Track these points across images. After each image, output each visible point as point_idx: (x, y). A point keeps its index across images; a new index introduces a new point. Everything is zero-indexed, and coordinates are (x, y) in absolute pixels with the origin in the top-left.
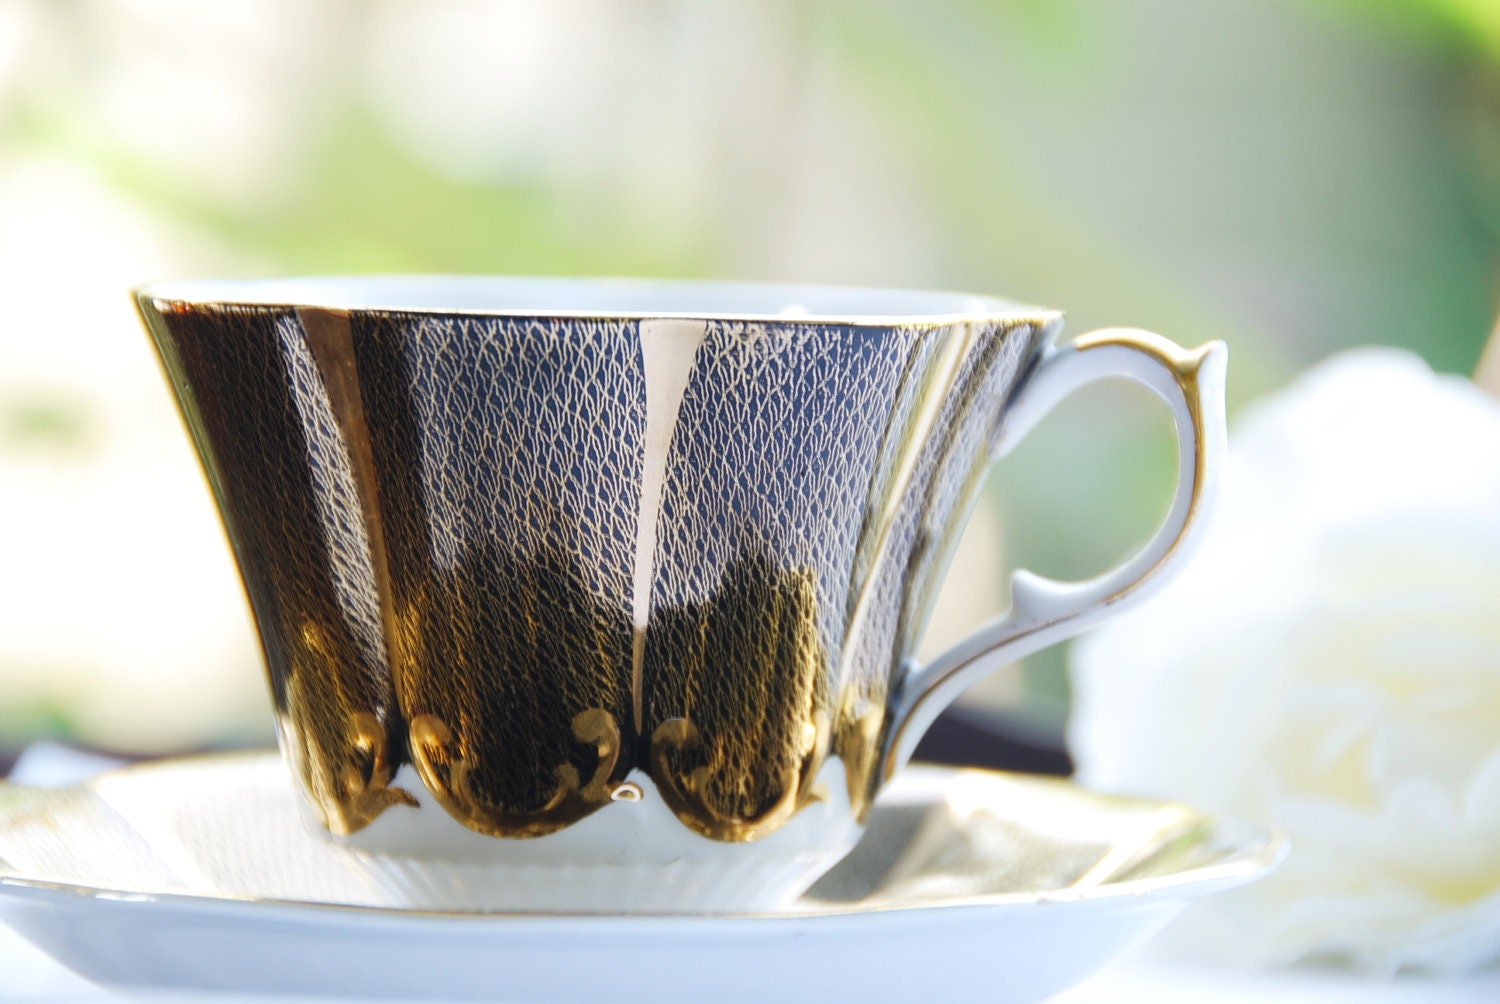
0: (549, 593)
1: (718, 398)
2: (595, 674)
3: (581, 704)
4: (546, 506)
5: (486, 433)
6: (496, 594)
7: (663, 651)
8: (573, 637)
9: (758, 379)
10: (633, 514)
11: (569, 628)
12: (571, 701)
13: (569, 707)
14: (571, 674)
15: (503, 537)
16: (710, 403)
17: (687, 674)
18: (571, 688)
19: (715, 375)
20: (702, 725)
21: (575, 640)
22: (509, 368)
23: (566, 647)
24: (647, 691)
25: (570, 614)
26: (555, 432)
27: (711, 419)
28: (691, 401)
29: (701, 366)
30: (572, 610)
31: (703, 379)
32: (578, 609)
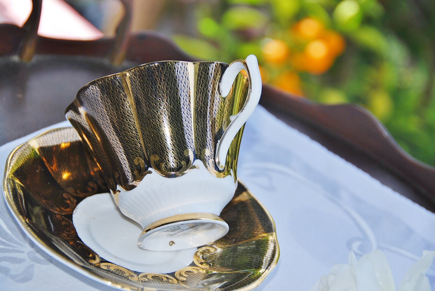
0: (121, 136)
1: (136, 86)
2: (135, 150)
3: (134, 157)
4: (114, 119)
5: (99, 108)
6: (113, 141)
7: (147, 142)
8: (128, 144)
9: (142, 79)
10: (132, 116)
11: (128, 142)
12: (132, 157)
13: (133, 159)
14: (130, 152)
15: (110, 128)
16: (136, 87)
17: (152, 145)
18: (132, 154)
19: (134, 81)
20: (159, 155)
21: (129, 144)
22: (97, 92)
23: (128, 146)
24: (147, 151)
25: (126, 139)
26: (109, 102)
27: (137, 90)
28: (132, 88)
29: (131, 80)
30: (126, 138)
31: (132, 83)
32: (127, 138)
